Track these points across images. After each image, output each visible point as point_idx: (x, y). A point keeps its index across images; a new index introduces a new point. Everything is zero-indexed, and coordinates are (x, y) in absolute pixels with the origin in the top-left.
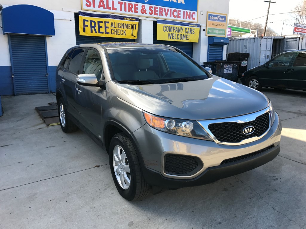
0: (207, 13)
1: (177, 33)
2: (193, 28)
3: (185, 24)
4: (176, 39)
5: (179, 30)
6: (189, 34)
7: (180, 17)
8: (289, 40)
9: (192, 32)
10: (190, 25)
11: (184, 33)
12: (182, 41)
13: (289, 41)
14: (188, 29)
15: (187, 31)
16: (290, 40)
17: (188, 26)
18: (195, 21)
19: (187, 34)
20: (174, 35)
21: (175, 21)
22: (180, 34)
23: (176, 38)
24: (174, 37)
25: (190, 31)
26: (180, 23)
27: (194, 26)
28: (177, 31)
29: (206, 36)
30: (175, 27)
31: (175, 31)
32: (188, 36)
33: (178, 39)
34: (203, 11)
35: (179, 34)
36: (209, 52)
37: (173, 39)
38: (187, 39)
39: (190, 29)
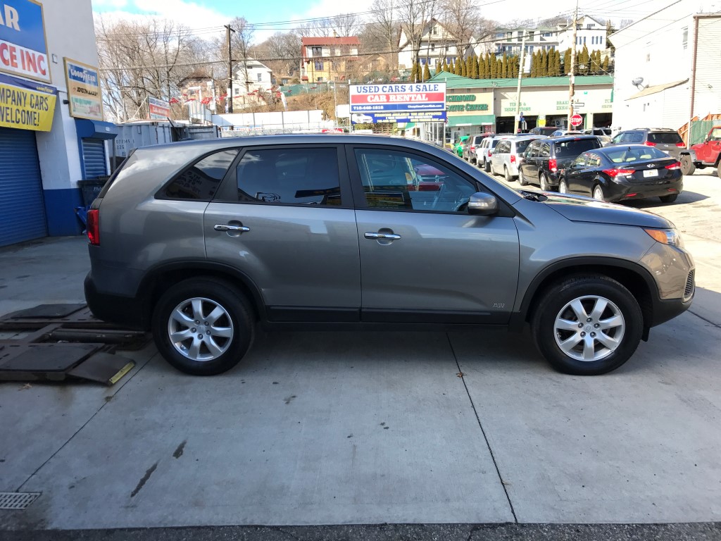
0: (64, 61)
1: (15, 107)
2: (44, 95)
3: (30, 85)
4: (13, 122)
5: (18, 99)
6: (39, 111)
7: (16, 65)
8: (195, 131)
9: (44, 105)
10: (39, 88)
11: (28, 108)
12: (25, 127)
13: (196, 133)
14: (35, 97)
15: (34, 102)
16: (198, 130)
17: (35, 89)
18: (46, 78)
19: (34, 110)
20: (9, 111)
21: (8, 75)
22: (21, 110)
23: (14, 119)
24: (9, 118)
25: (40, 103)
26: (19, 81)
27: (46, 92)
28: (14, 101)
29: (71, 116)
30: (9, 91)
31: (10, 100)
32: (36, 116)
33: (18, 122)
34: (56, 56)
35: (18, 110)
36: (83, 156)
37: (8, 121)
38: (36, 122)
39: (39, 98)
